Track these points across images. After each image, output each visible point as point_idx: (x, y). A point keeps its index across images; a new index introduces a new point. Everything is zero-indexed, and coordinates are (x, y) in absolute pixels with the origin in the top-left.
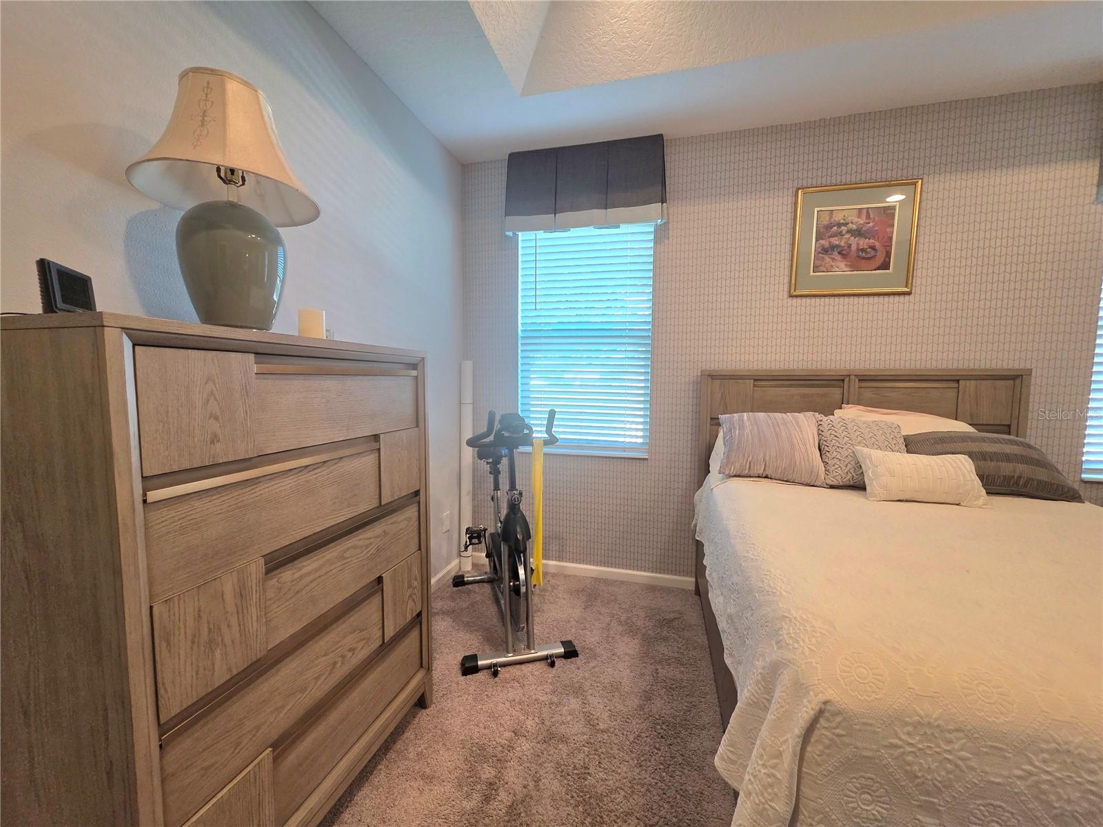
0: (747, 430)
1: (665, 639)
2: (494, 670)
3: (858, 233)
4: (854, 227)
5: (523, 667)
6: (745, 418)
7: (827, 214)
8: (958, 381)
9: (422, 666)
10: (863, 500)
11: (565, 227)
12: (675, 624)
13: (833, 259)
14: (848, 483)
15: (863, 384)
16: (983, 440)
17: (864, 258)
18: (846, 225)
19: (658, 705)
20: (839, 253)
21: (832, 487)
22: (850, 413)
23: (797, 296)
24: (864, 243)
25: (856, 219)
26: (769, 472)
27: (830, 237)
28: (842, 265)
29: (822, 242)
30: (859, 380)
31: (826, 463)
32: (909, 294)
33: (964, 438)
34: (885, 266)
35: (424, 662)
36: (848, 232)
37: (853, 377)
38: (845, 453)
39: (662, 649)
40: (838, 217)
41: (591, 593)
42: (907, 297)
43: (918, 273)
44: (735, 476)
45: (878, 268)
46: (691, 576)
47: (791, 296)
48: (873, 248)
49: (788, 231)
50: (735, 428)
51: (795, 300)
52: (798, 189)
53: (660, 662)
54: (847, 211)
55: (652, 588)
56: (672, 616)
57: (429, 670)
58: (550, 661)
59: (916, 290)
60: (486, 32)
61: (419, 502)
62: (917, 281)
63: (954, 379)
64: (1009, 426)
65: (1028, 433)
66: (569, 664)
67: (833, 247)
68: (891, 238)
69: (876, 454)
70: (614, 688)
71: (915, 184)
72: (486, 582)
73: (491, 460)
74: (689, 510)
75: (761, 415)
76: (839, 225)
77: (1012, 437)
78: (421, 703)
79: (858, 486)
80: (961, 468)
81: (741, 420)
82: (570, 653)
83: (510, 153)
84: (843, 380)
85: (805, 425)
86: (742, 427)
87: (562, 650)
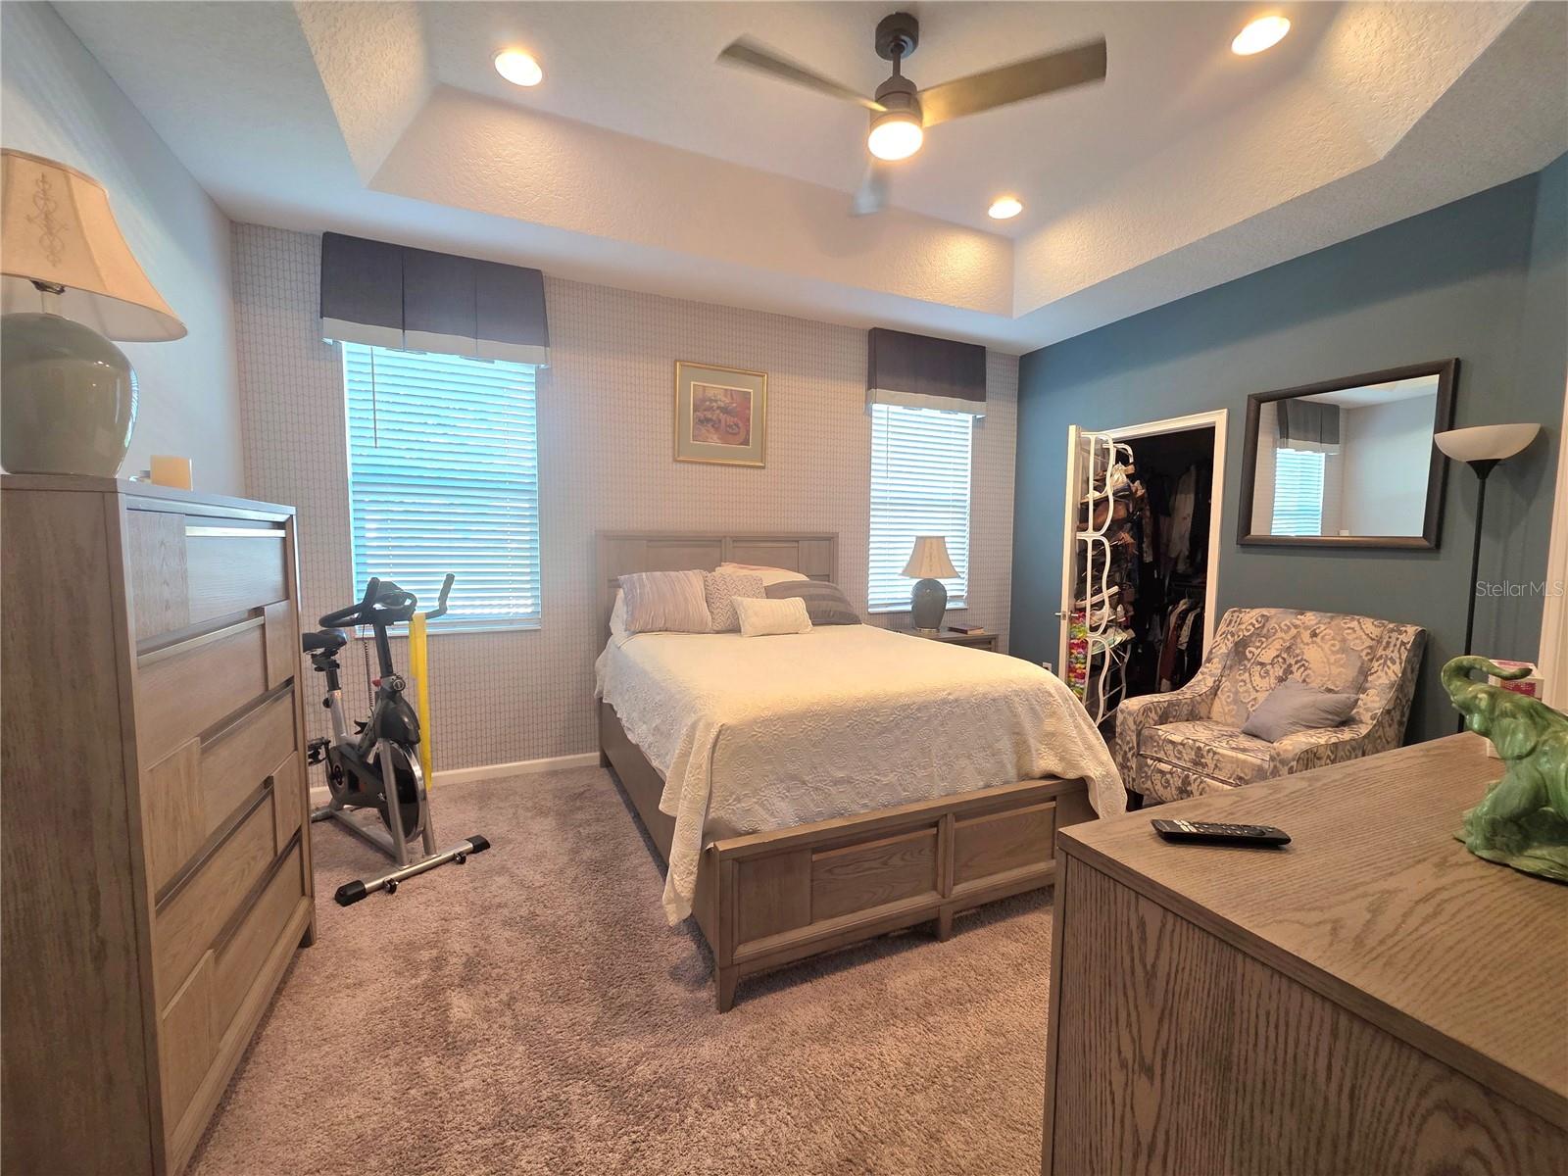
0: (647, 589)
1: (580, 808)
2: (390, 888)
3: (725, 410)
4: (722, 405)
5: (424, 875)
6: (644, 577)
7: (701, 389)
8: (798, 541)
9: (303, 894)
10: (739, 638)
11: (422, 349)
12: (587, 794)
13: (708, 431)
14: (729, 628)
15: (735, 544)
16: (815, 586)
17: (731, 434)
18: (716, 401)
19: (587, 854)
20: (713, 426)
21: (718, 632)
22: (728, 570)
23: (680, 462)
24: (730, 420)
25: (724, 399)
26: (668, 625)
27: (705, 410)
28: (715, 437)
29: (698, 413)
30: (734, 541)
31: (712, 613)
32: (764, 468)
33: (800, 584)
34: (746, 442)
35: (306, 890)
36: (718, 408)
37: (728, 539)
38: (725, 603)
39: (580, 816)
40: (710, 394)
41: (483, 794)
42: (763, 471)
43: (769, 451)
44: (640, 632)
45: (741, 444)
46: (595, 751)
47: (676, 461)
48: (737, 425)
49: (670, 399)
50: (635, 588)
51: (678, 465)
52: (676, 361)
53: (580, 826)
54: (718, 389)
55: (553, 773)
56: (582, 790)
57: (312, 896)
58: (460, 859)
59: (768, 465)
60: (341, 125)
61: (293, 692)
62: (769, 458)
63: (794, 539)
64: (828, 576)
65: (839, 581)
66: (483, 857)
67: (708, 420)
68: (749, 420)
69: (747, 601)
70: (539, 858)
71: (763, 376)
72: (320, 821)
73: (320, 651)
74: (591, 677)
75: (658, 574)
76: (711, 400)
77: (831, 584)
78: (306, 941)
79: (735, 629)
80: (796, 607)
81: (640, 579)
82: (481, 845)
83: (325, 231)
84: (721, 541)
85: (693, 582)
86: (642, 586)
87: (471, 846)
